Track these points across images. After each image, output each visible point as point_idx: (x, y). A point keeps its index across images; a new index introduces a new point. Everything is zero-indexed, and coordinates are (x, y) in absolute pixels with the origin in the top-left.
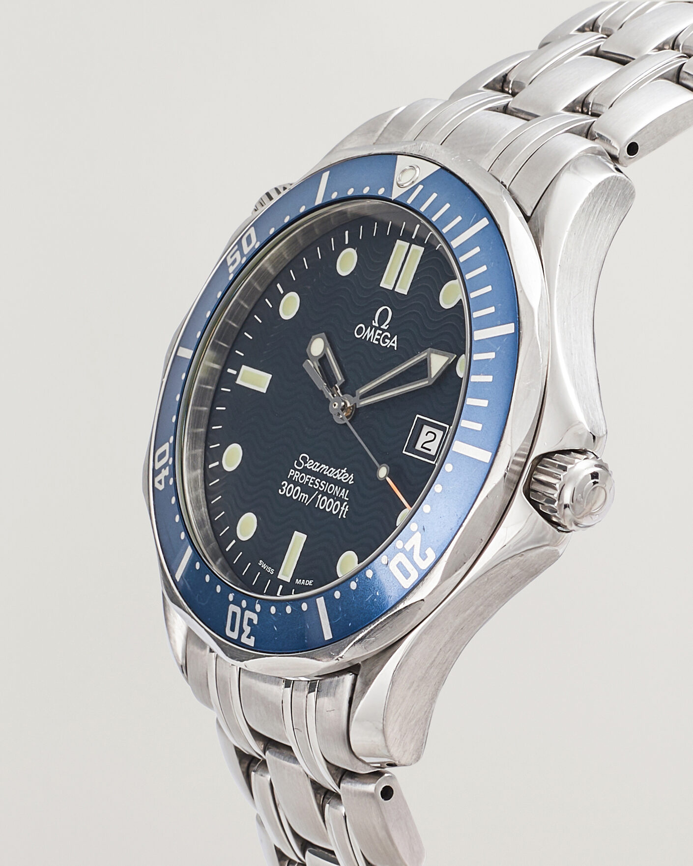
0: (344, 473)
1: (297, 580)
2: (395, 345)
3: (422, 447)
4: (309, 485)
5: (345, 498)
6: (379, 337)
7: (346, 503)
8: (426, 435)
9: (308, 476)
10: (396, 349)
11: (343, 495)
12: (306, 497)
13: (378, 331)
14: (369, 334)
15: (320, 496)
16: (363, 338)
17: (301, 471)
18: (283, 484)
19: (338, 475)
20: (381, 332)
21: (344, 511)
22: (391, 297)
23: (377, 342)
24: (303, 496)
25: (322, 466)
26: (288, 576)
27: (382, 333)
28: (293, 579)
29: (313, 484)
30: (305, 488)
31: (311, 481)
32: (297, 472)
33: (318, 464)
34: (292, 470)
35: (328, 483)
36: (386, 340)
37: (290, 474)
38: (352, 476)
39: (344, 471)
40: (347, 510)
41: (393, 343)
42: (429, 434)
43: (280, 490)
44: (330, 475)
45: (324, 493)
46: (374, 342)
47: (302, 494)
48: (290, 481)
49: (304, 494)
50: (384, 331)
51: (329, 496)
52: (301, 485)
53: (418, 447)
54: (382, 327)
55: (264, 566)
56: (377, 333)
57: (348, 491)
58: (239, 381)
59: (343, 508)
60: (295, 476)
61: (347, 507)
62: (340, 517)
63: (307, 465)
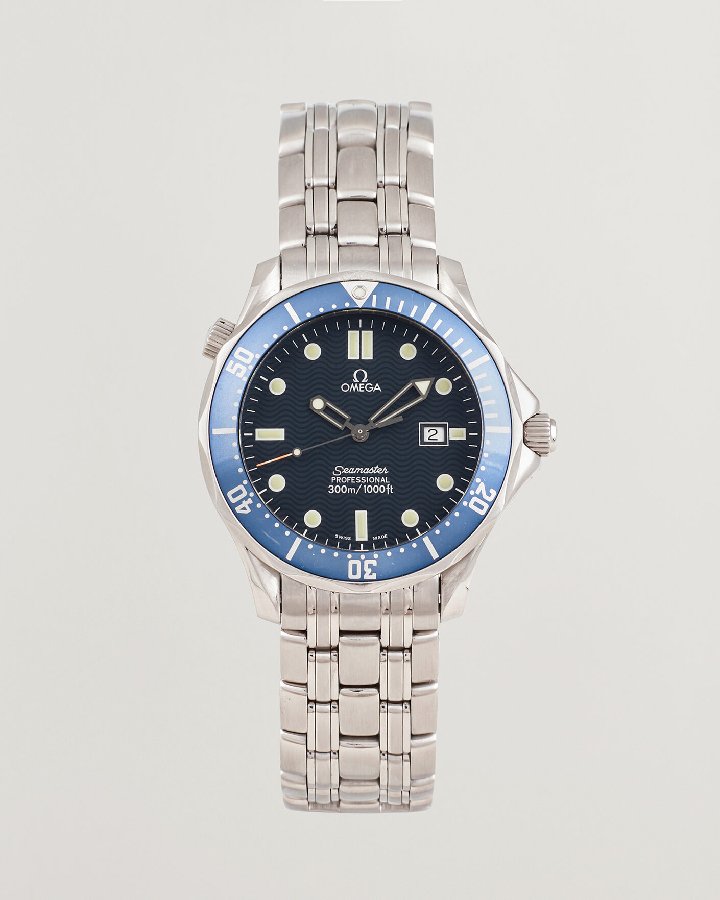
0: (377, 469)
1: (374, 537)
2: (379, 389)
3: (429, 439)
4: (352, 482)
5: (387, 482)
6: (363, 387)
7: (388, 485)
8: (429, 432)
9: (348, 478)
10: (381, 391)
11: (384, 481)
12: (353, 490)
13: (360, 385)
14: (354, 387)
15: (365, 486)
16: (350, 391)
17: (341, 476)
18: (329, 487)
19: (373, 471)
20: (363, 384)
21: (390, 490)
22: (360, 363)
23: (363, 391)
24: (350, 490)
25: (357, 469)
26: (364, 537)
27: (365, 385)
28: (370, 538)
29: (355, 480)
30: (349, 485)
31: (352, 480)
32: (337, 478)
33: (353, 469)
34: (332, 478)
35: (367, 478)
36: (370, 388)
37: (332, 480)
38: (385, 468)
39: (377, 467)
40: (392, 488)
41: (377, 387)
42: (431, 431)
43: (329, 491)
44: (367, 472)
45: (367, 484)
46: (361, 391)
47: (349, 489)
48: (335, 483)
49: (351, 488)
50: (365, 383)
51: (373, 485)
52: (345, 484)
53: (426, 440)
54: (362, 381)
55: (341, 537)
56: (360, 386)
57: (386, 478)
58: (257, 439)
59: (388, 488)
60: (337, 480)
61: (391, 486)
62: (388, 493)
63: (344, 471)
